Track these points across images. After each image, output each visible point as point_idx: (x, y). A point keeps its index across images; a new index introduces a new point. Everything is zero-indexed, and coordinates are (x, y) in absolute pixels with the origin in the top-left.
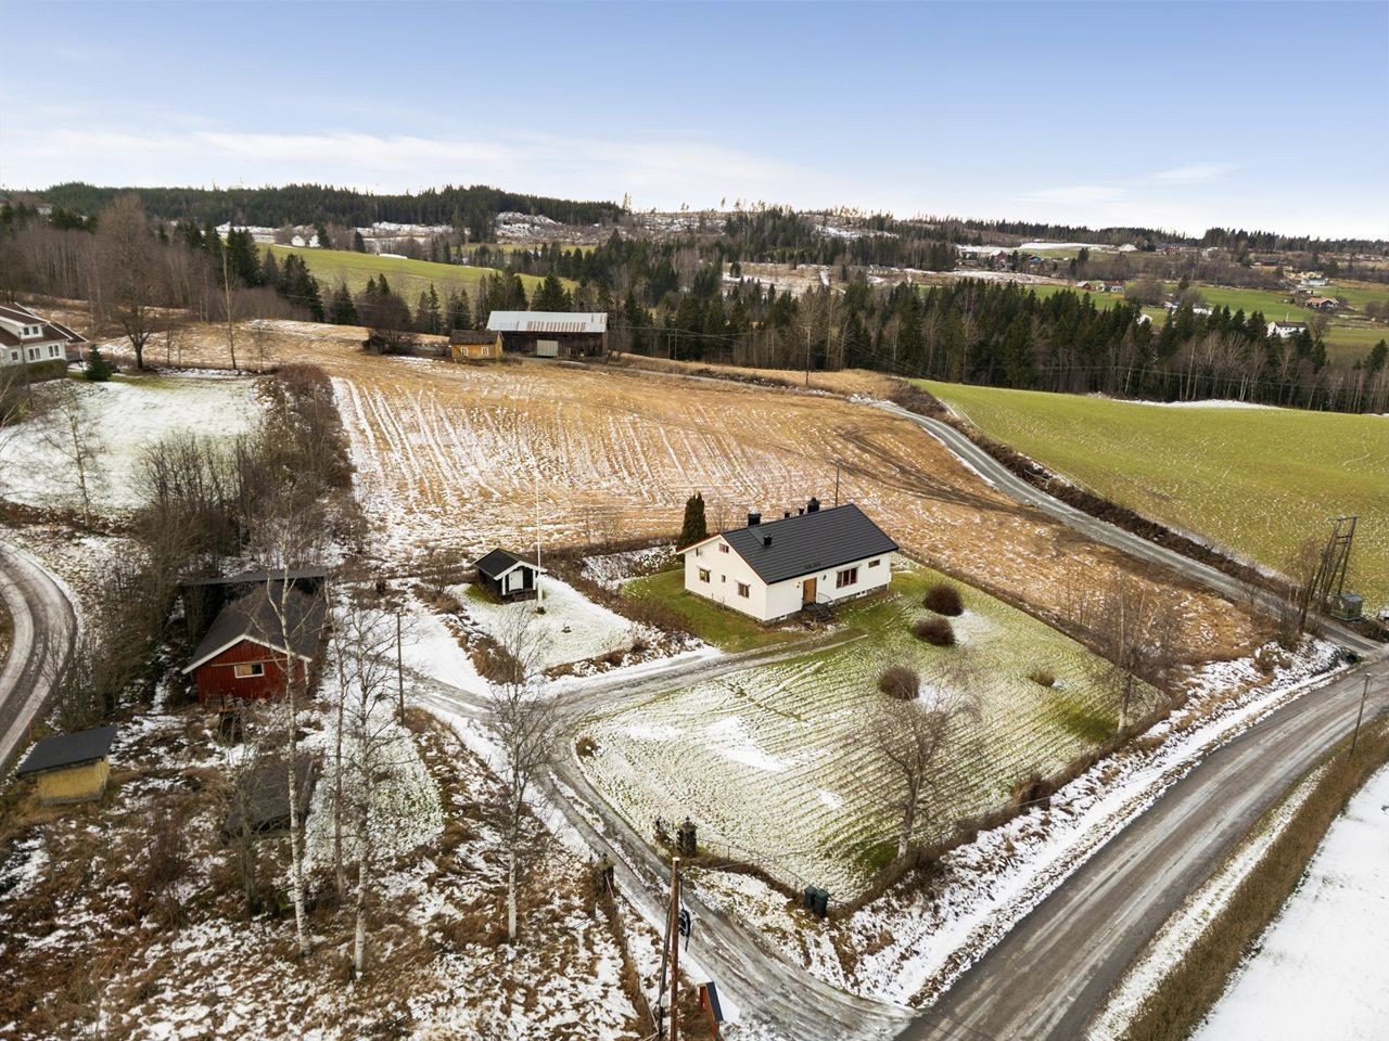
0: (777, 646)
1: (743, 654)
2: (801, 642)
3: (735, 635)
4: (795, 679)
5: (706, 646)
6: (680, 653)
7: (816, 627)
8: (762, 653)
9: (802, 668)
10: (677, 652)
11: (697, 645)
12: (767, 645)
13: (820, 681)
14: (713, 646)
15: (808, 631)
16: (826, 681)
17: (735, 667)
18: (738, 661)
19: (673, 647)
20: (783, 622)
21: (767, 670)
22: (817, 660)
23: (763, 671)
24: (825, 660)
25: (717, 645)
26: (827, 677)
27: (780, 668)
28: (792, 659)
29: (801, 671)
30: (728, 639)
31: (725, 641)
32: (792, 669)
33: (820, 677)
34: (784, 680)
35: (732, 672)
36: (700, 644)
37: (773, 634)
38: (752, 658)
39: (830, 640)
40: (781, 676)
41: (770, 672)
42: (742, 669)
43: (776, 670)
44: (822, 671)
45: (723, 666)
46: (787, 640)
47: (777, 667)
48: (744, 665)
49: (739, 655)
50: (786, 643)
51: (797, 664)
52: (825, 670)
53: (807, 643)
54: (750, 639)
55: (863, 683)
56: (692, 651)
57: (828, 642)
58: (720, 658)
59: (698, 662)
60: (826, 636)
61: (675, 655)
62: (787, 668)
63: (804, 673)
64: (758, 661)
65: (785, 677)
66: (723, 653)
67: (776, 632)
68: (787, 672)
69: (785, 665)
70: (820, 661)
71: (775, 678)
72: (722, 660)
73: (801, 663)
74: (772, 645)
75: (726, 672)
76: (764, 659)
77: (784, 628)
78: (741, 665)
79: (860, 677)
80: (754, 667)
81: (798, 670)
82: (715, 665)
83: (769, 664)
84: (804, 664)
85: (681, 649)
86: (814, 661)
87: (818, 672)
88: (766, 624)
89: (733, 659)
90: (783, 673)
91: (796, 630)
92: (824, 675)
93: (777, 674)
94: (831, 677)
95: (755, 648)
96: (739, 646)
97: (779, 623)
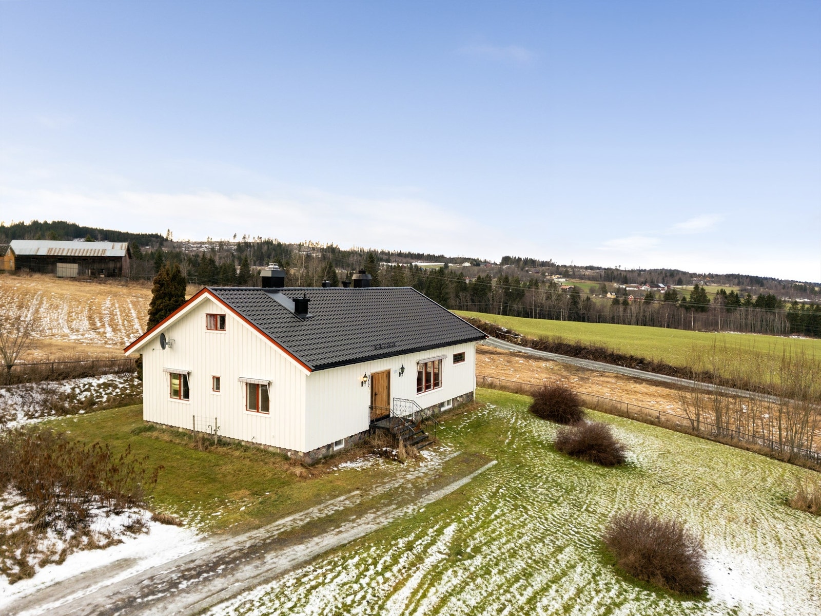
0: (340, 503)
1: (261, 533)
2: (388, 486)
3: (239, 489)
4: (415, 586)
5: (156, 527)
6: (70, 559)
7: (405, 455)
8: (308, 523)
9: (418, 549)
10: (56, 557)
11: (130, 528)
12: (319, 503)
13: (479, 580)
14: (180, 525)
15: (391, 464)
16: (494, 579)
17: (237, 581)
18: (246, 555)
19: (46, 542)
20: (340, 452)
21: (331, 570)
22: (441, 523)
23: (320, 580)
24: (459, 520)
25: (192, 520)
26: (488, 564)
27: (364, 560)
28: (384, 529)
29: (420, 559)
30: (222, 502)
31: (214, 508)
32: (395, 560)
33: (472, 569)
34: (388, 597)
35: (227, 600)
36: (138, 522)
37: (325, 477)
38: (284, 540)
39: (441, 476)
40: (374, 584)
41: (343, 578)
42: (260, 584)
43: (357, 566)
44: (469, 550)
45: (197, 584)
46: (358, 489)
47: (357, 559)
48: (264, 568)
49: (250, 538)
50: (357, 492)
51: (401, 543)
52: (472, 543)
53: (400, 487)
54: (274, 497)
55: (573, 567)
56: (112, 548)
57: (439, 480)
58: (194, 558)
59: (125, 582)
60: (430, 470)
61: (49, 567)
62: (380, 556)
63: (429, 561)
64: (302, 547)
65: (386, 587)
66: (204, 539)
67: (329, 473)
68: (387, 568)
69: (373, 549)
70: (447, 525)
71: (361, 594)
72: (197, 563)
73: (411, 538)
74: (330, 502)
75: (204, 605)
76: (316, 539)
77: (344, 465)
78: (257, 567)
79: (553, 550)
80: (295, 568)
81: (412, 557)
82: (174, 584)
83: (333, 550)
84: (418, 537)
85: (72, 546)
86: (437, 527)
87: (459, 553)
88: (308, 460)
89: (234, 551)
90: (377, 573)
91: (368, 464)
92: (478, 560)
93: (364, 581)
94: (497, 564)
95: (289, 514)
96: (250, 513)
97: (333, 456)
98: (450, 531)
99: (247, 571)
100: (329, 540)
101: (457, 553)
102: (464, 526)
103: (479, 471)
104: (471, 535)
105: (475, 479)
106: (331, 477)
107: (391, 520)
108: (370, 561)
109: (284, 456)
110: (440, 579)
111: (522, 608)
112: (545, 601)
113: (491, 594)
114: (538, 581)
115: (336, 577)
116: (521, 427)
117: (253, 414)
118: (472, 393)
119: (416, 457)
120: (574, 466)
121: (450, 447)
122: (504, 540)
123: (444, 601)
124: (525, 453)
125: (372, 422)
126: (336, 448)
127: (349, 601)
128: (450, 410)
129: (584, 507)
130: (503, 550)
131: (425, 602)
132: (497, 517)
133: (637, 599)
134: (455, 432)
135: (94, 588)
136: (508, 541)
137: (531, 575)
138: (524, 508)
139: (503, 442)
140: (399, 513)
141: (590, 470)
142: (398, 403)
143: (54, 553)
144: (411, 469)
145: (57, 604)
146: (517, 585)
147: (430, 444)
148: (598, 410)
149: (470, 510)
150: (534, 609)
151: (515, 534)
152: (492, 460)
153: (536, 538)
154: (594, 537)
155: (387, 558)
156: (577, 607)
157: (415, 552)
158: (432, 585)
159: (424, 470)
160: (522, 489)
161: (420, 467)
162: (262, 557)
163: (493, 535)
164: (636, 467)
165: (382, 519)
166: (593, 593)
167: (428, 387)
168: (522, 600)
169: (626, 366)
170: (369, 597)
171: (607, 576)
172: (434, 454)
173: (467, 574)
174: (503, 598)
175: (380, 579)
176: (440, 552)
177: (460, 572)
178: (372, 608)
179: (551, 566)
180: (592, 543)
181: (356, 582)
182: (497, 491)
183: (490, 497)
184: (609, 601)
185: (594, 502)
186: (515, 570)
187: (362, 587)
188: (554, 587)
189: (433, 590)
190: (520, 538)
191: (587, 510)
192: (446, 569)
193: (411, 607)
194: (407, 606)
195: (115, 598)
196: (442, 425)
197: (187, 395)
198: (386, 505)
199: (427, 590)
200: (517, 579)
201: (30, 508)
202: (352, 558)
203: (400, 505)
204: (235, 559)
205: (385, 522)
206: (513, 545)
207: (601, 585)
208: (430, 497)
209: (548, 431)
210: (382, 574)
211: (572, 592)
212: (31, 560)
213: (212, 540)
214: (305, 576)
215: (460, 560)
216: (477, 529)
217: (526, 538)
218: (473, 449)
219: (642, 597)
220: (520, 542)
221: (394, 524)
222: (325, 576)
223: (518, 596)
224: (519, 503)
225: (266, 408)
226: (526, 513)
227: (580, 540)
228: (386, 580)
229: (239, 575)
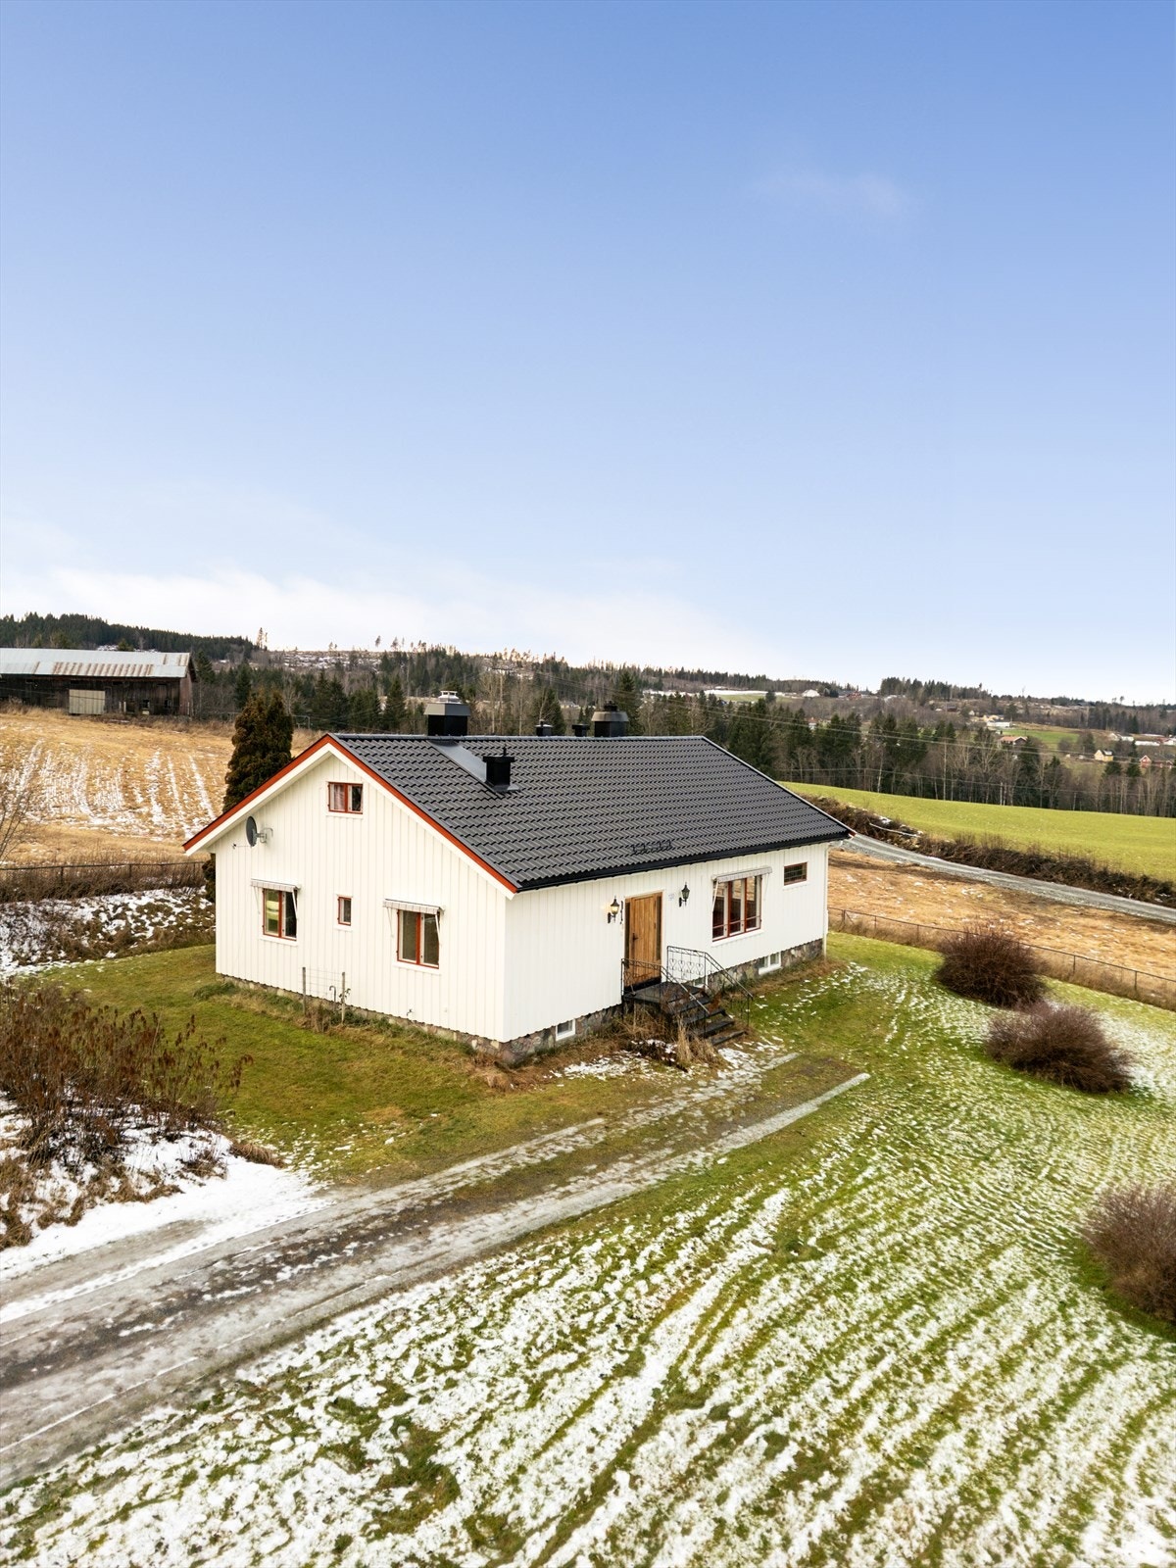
1: (423, 1188)
2: (656, 1112)
3: (384, 1105)
4: (709, 1304)
5: (238, 1166)
6: (89, 1216)
7: (689, 1055)
8: (508, 1174)
9: (714, 1234)
10: (67, 1212)
11: (192, 1166)
12: (529, 1137)
13: (832, 1301)
14: (279, 1164)
15: (664, 1071)
16: (862, 1299)
17: (380, 1272)
18: (396, 1227)
19: (49, 1184)
20: (567, 1045)
21: (550, 1264)
22: (758, 1187)
23: (531, 1280)
24: (793, 1183)
25: (301, 1157)
26: (851, 1271)
27: (611, 1249)
28: (650, 1192)
29: (717, 1253)
30: (353, 1127)
31: (338, 1137)
32: (670, 1251)
33: (819, 1278)
34: (656, 1320)
35: (362, 1305)
36: (207, 1155)
37: (539, 1090)
38: (466, 1203)
39: (758, 1098)
40: (629, 1294)
41: (573, 1279)
42: (420, 1280)
43: (599, 1258)
44: (812, 1242)
45: (309, 1273)
46: (600, 1114)
47: (598, 1245)
48: (429, 1252)
49: (404, 1195)
50: (599, 1121)
51: (683, 1220)
52: (818, 1230)
53: (679, 1114)
54: (446, 1122)
55: (1021, 1286)
56: (161, 1200)
57: (754, 1106)
58: (304, 1225)
59: (184, 1263)
60: (737, 1085)
61: (54, 1229)
62: (642, 1244)
63: (736, 1259)
64: (496, 1217)
65: (653, 1301)
66: (321, 1193)
67: (546, 1082)
68: (654, 1266)
69: (629, 1229)
70: (769, 1192)
71: (606, 1311)
72: (309, 1235)
73: (701, 1212)
74: (548, 1137)
75: (322, 1311)
76: (523, 1205)
77: (574, 1068)
78: (415, 1249)
79: (980, 1251)
80: (485, 1255)
81: (702, 1249)
82: (268, 1272)
83: (555, 1227)
84: (714, 1212)
85: (92, 1194)
86: (751, 1194)
87: (794, 1246)
88: (508, 1057)
89: (374, 1218)
90: (636, 1275)
91: (620, 1070)
92: (831, 1262)
93: (612, 1288)
94: (867, 1273)
95: (473, 1155)
96: (402, 1150)
97: (553, 1052)
98: (776, 1204)
99: (398, 1254)
100: (546, 1207)
101: (789, 1246)
102: (804, 1195)
103: (834, 1093)
104: (817, 1214)
105: (824, 1106)
106: (550, 1090)
107: (663, 1177)
108: (623, 1251)
109: (465, 1047)
110: (757, 1293)
111: (917, 1360)
112: (963, 1349)
113: (856, 1329)
114: (950, 1309)
115: (558, 1276)
116: (918, 1010)
117: (410, 967)
118: (820, 941)
119: (710, 1060)
120: (1024, 1090)
121: (777, 1043)
122: (881, 1226)
123: (764, 1335)
124: (926, 1062)
125: (627, 989)
126: (560, 1037)
127: (583, 1322)
128: (775, 975)
129: (1045, 1171)
130: (879, 1246)
131: (726, 1334)
132: (868, 1182)
133: (1151, 1357)
134: (786, 1015)
135: (130, 1271)
136: (890, 1230)
137: (935, 1297)
138: (923, 1166)
139: (882, 1038)
140: (678, 1164)
141: (1057, 1101)
142: (677, 957)
143: (62, 1204)
144: (701, 1082)
145: (70, 1294)
146: (907, 1315)
147: (738, 1037)
148: (1073, 983)
149: (815, 1164)
150: (941, 1363)
151: (905, 1216)
152: (859, 1072)
153: (945, 1225)
154: (1064, 1231)
155: (655, 1247)
156: (1028, 1364)
157: (708, 1239)
158: (740, 1303)
159: (726, 1085)
160: (918, 1131)
161: (718, 1078)
162: (423, 1232)
163: (861, 1216)
164: (1151, 1098)
165: (645, 1174)
166: (1061, 1340)
167: (734, 928)
168: (918, 1345)
169: (1133, 897)
170: (621, 1317)
171: (1089, 1308)
172: (745, 1055)
173: (809, 1287)
174: (879, 1338)
175: (642, 1285)
176: (757, 1243)
177: (795, 1283)
178: (627, 1340)
179: (976, 1283)
180: (1059, 1241)
181: (596, 1289)
182: (869, 1132)
183: (855, 1143)
184: (1094, 1357)
185: (1064, 1163)
186: (903, 1285)
187: (607, 1299)
188: (982, 1323)
189: (742, 1313)
190: (914, 1224)
191: (1049, 1177)
192: (768, 1275)
193: (701, 1343)
194: (693, 1340)
195: (166, 1291)
196: (761, 1001)
197: (292, 931)
198: (653, 1148)
199: (731, 1313)
200: (908, 1303)
201: (23, 1123)
202: (589, 1243)
203: (679, 1149)
204: (376, 1232)
205: (650, 1179)
206: (899, 1237)
207: (1078, 1324)
208: (737, 1136)
209: (974, 1020)
210: (645, 1277)
211: (1018, 1334)
212: (26, 1215)
213: (335, 1195)
214: (502, 1270)
215: (795, 1260)
216: (829, 1202)
217: (925, 1226)
218: (823, 1049)
219: (1162, 1353)
220: (914, 1231)
221: (669, 1185)
222: (538, 1273)
223: (909, 1337)
224: (913, 1157)
225: (433, 958)
226: (927, 1177)
227: (1034, 1236)
228: (653, 1289)
229: (382, 1262)
